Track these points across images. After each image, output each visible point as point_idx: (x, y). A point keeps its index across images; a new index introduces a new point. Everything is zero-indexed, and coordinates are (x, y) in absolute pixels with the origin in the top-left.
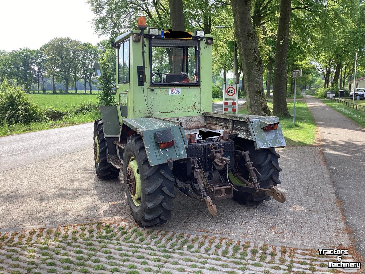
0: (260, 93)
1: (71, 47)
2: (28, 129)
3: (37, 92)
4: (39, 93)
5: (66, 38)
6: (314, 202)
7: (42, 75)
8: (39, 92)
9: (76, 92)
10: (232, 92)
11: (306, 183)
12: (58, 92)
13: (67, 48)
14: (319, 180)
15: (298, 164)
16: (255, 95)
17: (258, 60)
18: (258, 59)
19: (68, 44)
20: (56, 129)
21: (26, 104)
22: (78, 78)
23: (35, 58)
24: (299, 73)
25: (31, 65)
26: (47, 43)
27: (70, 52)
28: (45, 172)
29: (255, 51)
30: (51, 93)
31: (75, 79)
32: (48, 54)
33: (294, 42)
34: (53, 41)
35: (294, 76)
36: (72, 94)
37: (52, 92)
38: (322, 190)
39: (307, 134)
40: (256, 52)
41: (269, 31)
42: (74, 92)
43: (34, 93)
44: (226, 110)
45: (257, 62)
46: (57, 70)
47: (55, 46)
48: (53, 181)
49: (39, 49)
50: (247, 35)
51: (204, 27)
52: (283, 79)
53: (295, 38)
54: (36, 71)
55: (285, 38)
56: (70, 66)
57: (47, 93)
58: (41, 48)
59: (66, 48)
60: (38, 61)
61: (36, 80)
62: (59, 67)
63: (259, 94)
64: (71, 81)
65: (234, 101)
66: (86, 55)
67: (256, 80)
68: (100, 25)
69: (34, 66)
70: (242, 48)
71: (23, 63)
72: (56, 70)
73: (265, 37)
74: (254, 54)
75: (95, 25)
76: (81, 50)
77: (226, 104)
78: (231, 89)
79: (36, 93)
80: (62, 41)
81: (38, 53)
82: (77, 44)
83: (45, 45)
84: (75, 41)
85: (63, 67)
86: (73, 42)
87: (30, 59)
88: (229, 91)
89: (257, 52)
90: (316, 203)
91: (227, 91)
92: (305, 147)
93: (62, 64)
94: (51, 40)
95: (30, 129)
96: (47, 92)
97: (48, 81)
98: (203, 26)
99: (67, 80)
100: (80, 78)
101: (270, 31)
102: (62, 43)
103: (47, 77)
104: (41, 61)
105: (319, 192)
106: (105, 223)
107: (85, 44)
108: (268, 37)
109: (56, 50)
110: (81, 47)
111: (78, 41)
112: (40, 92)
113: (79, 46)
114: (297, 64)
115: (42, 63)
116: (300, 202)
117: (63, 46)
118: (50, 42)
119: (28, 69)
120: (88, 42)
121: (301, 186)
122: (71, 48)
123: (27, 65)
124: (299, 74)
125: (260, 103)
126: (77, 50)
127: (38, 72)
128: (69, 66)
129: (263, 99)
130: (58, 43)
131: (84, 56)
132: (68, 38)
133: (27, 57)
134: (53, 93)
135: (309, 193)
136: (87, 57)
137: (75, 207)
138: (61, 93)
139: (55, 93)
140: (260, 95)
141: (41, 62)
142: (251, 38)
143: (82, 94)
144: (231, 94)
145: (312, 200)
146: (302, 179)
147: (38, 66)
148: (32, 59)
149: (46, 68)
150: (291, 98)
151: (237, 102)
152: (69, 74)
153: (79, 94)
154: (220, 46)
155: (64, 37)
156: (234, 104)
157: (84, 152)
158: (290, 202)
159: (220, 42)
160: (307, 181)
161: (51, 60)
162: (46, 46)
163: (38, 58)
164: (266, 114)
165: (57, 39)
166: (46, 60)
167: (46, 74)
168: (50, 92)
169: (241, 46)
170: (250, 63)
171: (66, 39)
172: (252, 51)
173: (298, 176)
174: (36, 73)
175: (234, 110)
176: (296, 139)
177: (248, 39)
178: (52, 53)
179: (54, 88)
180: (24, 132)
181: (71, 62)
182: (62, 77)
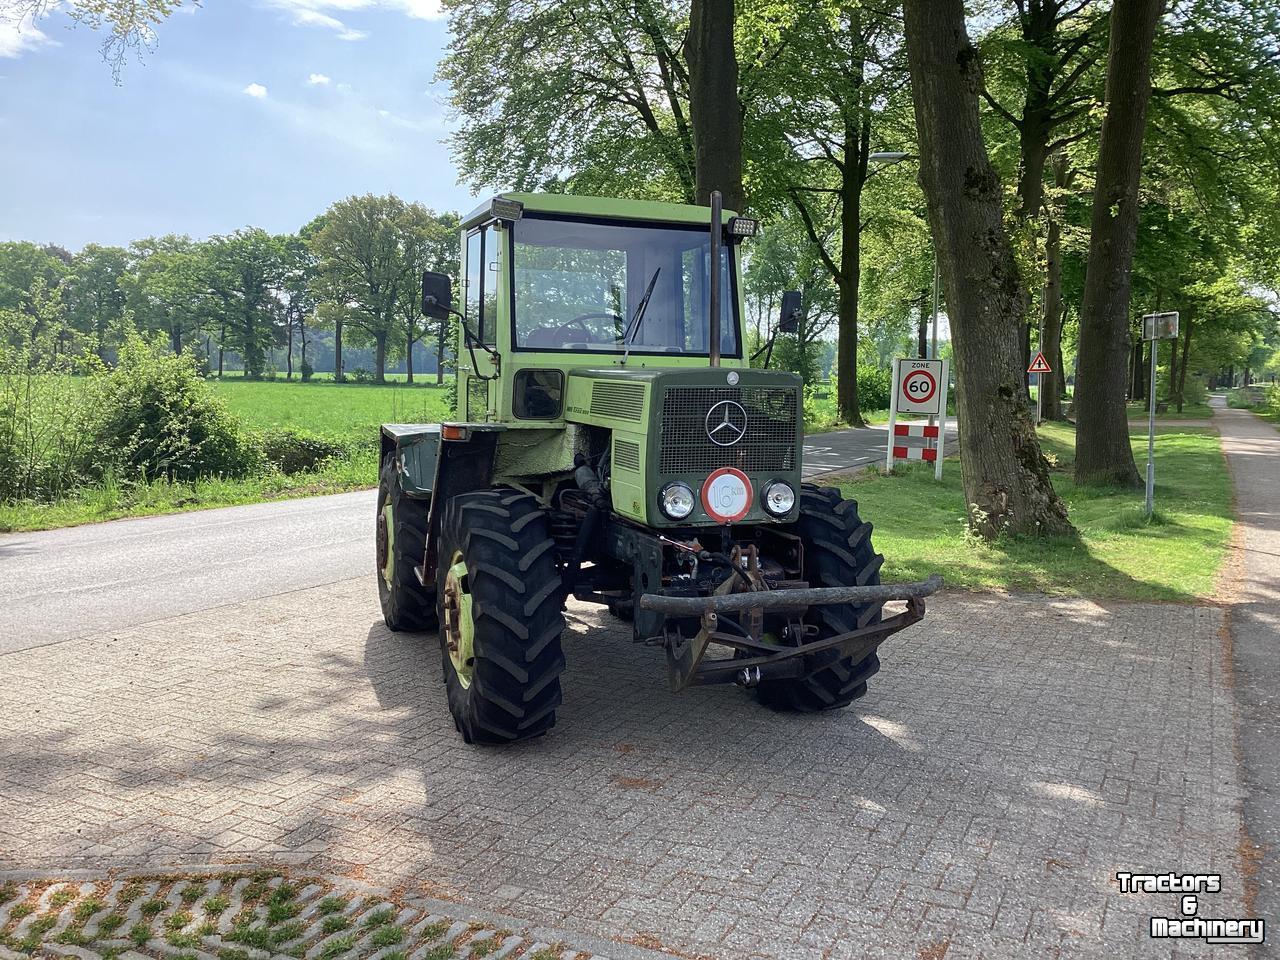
0: (1009, 394)
1: (400, 227)
2: (188, 500)
3: (284, 375)
4: (289, 380)
5: (387, 198)
6: (1142, 841)
7: (301, 319)
8: (289, 375)
9: (410, 378)
10: (924, 387)
11: (1133, 756)
12: (350, 376)
13: (389, 231)
14: (1190, 749)
15: (1121, 676)
16: (989, 401)
17: (1004, 272)
18: (1005, 270)
19: (392, 219)
20: (281, 503)
21: (196, 414)
22: (419, 332)
23: (284, 263)
24: (1167, 325)
25: (269, 286)
26: (324, 213)
27: (396, 243)
28: (166, 659)
29: (991, 240)
30: (328, 381)
31: (410, 335)
32: (327, 252)
33: (1175, 212)
34: (341, 207)
35: (1148, 335)
36: (394, 384)
37: (331, 376)
38: (1191, 791)
39: (1190, 556)
40: (995, 243)
41: (1081, 173)
42: (403, 377)
43: (272, 379)
44: (900, 452)
45: (998, 278)
46: (354, 305)
47: (346, 225)
48: (175, 695)
49: (297, 235)
50: (964, 180)
51: (843, 161)
52: (1114, 345)
53: (1180, 197)
54: (283, 307)
55: (1124, 194)
56: (395, 290)
57: (316, 381)
58: (302, 231)
59: (383, 231)
60: (291, 274)
61: (282, 337)
62: (359, 293)
63: (1005, 398)
64: (397, 344)
65: (931, 422)
66: (447, 255)
67: (996, 347)
68: (480, 153)
69: (278, 288)
70: (943, 230)
71: (245, 278)
72: (348, 305)
73: (1069, 193)
74: (987, 249)
75: (463, 154)
76: (432, 240)
77: (901, 431)
78: (920, 378)
79: (281, 380)
80: (372, 207)
81: (295, 248)
82: (419, 218)
83: (316, 221)
84: (414, 208)
85: (372, 293)
86: (408, 213)
87: (264, 266)
88: (911, 387)
89: (1000, 244)
90: (1148, 847)
91: (907, 387)
92: (1171, 606)
93: (368, 284)
94: (336, 205)
95: (193, 501)
96: (315, 376)
97: (324, 341)
98: (841, 157)
99: (382, 337)
100: (427, 332)
101: (1089, 174)
102: (370, 216)
103: (318, 327)
104: (301, 273)
105: (1173, 800)
106: (281, 879)
107: (448, 219)
108: (1080, 195)
109: (351, 239)
110: (434, 228)
111: (424, 210)
112: (293, 375)
113: (427, 225)
114: (1191, 292)
115: (304, 279)
116: (1081, 840)
117: (374, 226)
118: (334, 209)
119: (258, 300)
120: (456, 214)
121: (1107, 771)
122: (401, 233)
123: (255, 286)
124: (1167, 328)
125: (1009, 430)
126: (420, 240)
127: (290, 311)
128: (392, 291)
129: (1019, 416)
130: (360, 214)
131: (441, 260)
132: (391, 197)
133: (256, 258)
134: (334, 382)
135: (1132, 802)
136: (450, 262)
137: (204, 803)
138: (360, 382)
139: (341, 381)
140: (1009, 403)
141: (301, 278)
142: (977, 193)
143: (428, 385)
144: (919, 395)
145: (1134, 834)
146: (1119, 738)
147: (288, 289)
148: (274, 265)
149: (318, 298)
150: (1165, 415)
151: (942, 424)
152: (389, 317)
153: (419, 386)
154: (900, 223)
155: (377, 196)
156: (931, 432)
157: (335, 590)
158: (1040, 837)
159: (903, 212)
160: (1136, 748)
161: (332, 269)
162: (320, 224)
163: (293, 264)
164: (1029, 473)
165: (356, 200)
166: (315, 271)
167: (315, 317)
168: (324, 376)
169: (942, 222)
170: (973, 283)
171: (383, 202)
172: (982, 237)
173: (1109, 726)
174: (284, 312)
175: (929, 456)
176: (1141, 574)
177: (967, 194)
178: (337, 249)
179: (339, 365)
180: (171, 510)
181: (396, 280)
182: (368, 329)
